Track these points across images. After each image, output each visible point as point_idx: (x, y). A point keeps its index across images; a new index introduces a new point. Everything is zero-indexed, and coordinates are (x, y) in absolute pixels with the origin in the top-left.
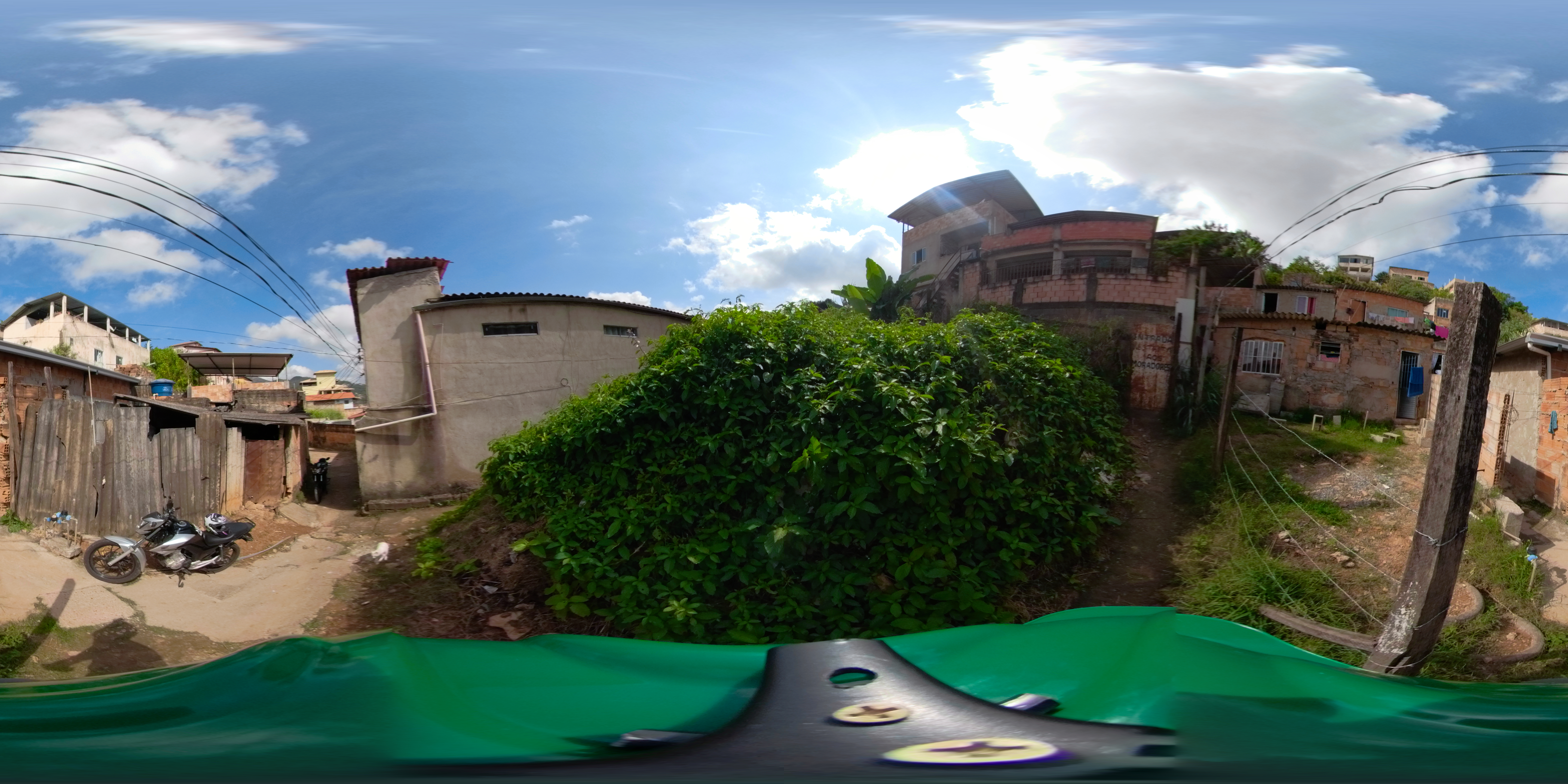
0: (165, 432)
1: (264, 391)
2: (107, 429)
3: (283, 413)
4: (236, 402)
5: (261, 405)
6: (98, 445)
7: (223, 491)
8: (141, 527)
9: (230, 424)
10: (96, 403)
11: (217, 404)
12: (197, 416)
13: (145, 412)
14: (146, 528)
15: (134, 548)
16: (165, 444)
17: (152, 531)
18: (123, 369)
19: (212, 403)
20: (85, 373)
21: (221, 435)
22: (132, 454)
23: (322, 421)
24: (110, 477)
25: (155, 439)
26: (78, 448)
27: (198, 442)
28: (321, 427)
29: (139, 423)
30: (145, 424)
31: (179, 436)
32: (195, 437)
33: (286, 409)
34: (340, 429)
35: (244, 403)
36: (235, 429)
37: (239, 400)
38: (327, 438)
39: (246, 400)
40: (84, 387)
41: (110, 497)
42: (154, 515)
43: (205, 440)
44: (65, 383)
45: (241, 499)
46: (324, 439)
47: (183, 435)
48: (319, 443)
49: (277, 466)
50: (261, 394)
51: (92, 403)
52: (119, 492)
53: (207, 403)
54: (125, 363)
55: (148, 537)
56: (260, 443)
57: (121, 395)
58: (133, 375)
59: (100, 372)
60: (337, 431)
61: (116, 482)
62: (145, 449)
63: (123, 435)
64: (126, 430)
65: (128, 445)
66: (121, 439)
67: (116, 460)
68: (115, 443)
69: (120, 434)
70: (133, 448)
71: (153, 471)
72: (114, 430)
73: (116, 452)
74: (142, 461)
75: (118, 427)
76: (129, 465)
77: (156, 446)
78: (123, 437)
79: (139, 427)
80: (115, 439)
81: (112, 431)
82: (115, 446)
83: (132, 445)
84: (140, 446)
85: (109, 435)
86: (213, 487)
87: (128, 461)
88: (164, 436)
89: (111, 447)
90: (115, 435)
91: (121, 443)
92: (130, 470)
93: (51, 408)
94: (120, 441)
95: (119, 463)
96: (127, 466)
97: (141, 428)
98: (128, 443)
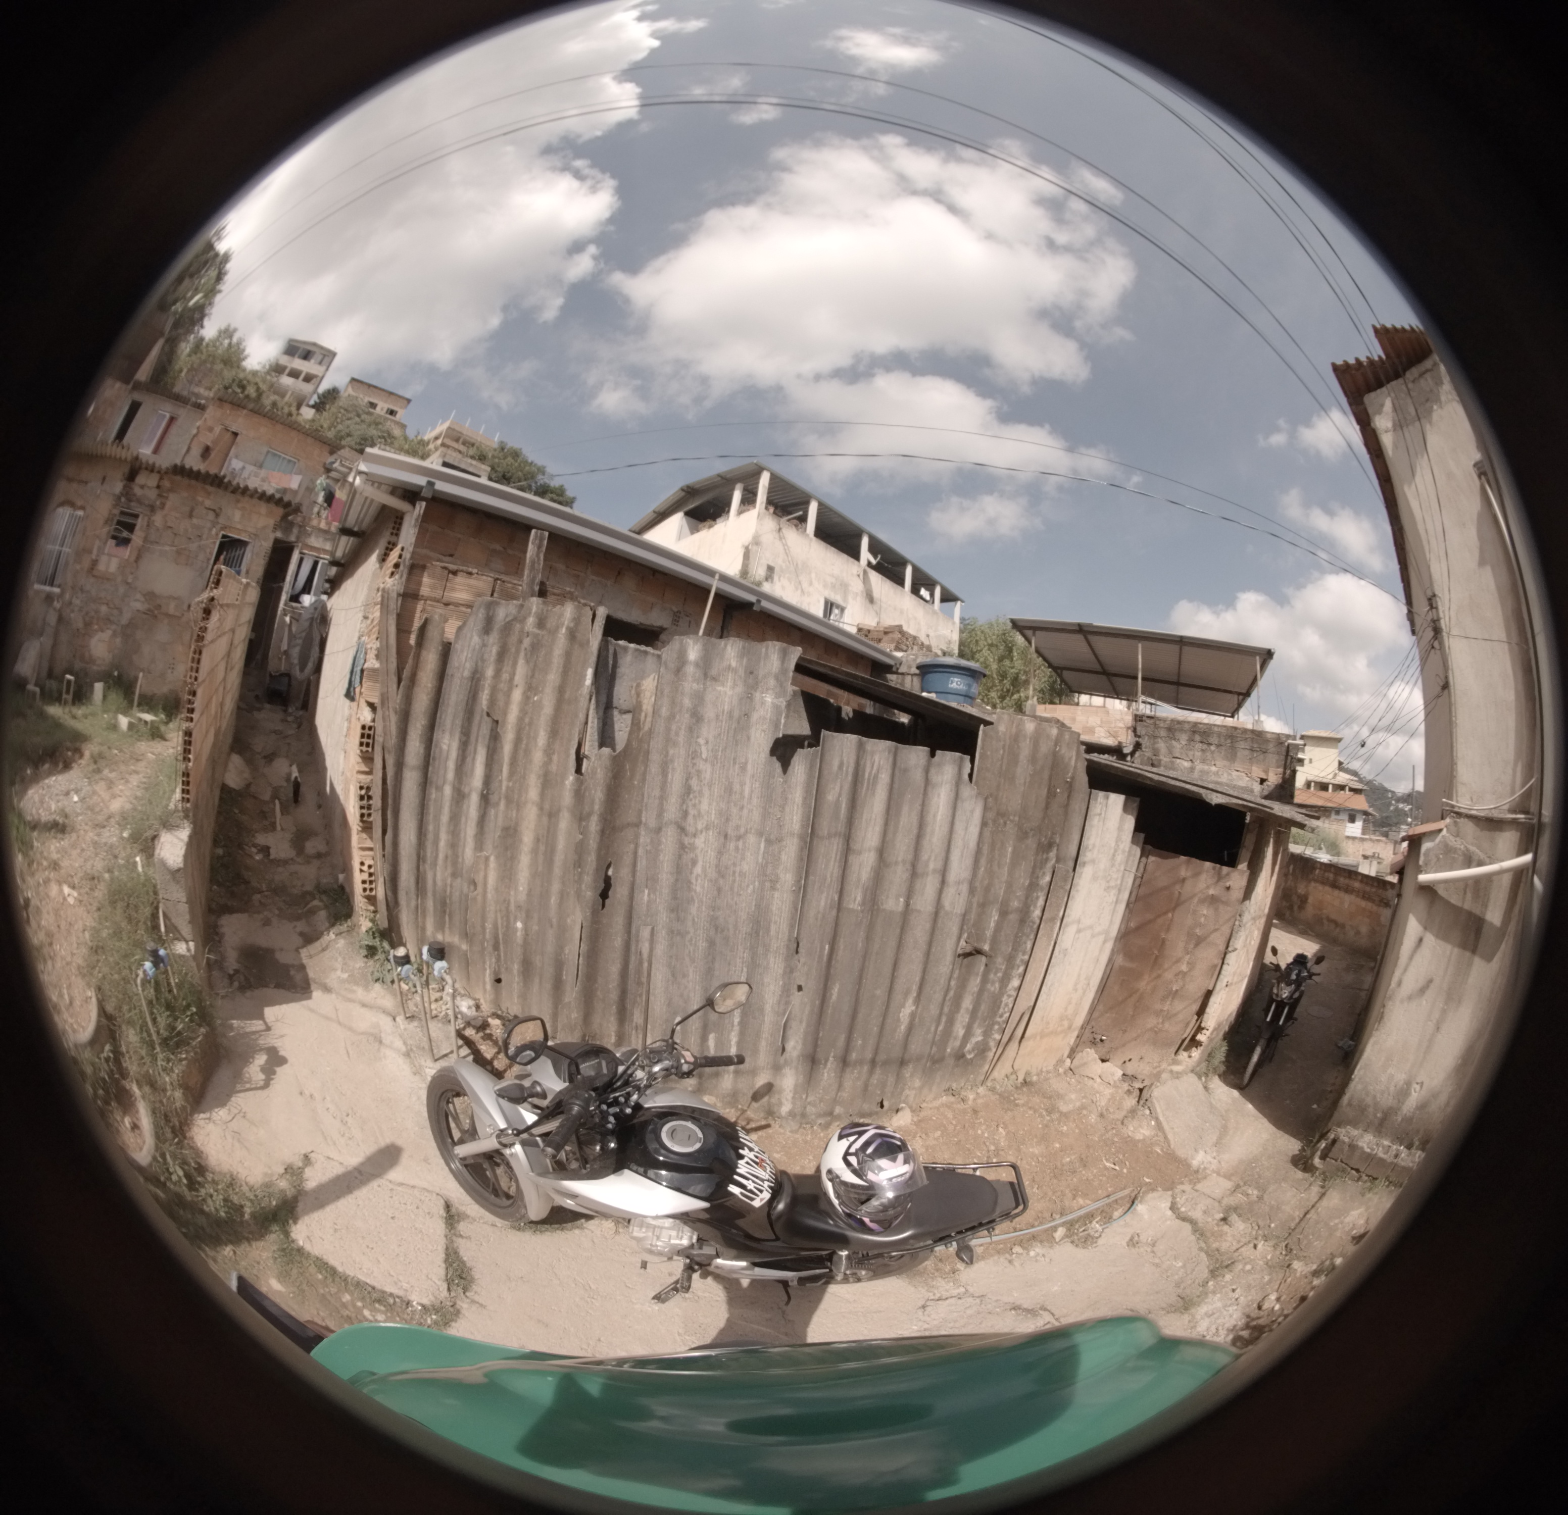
0: (840, 746)
7: (1024, 1003)
12: (986, 726)
13: (779, 661)
16: (833, 793)
21: (1066, 809)
25: (801, 761)
26: (538, 756)
29: (746, 698)
30: (770, 702)
36: (1116, 800)
41: (619, 942)
43: (1000, 813)
45: (1072, 1039)
56: (1183, 866)
61: (644, 896)
62: (755, 801)
63: (682, 732)
64: (697, 717)
65: (699, 772)
66: (675, 744)
67: (649, 818)
68: (655, 757)
69: (674, 727)
70: (710, 786)
71: (774, 882)
72: (655, 712)
73: (652, 790)
74: (739, 838)
75: (673, 703)
76: (693, 847)
77: (797, 795)
78: (681, 739)
79: (747, 715)
80: (656, 744)
81: (650, 710)
82: (654, 768)
83: (707, 775)
84: (742, 784)
85: (639, 729)
86: (994, 988)
87: (690, 829)
88: (836, 763)
89: (641, 768)
90: (660, 727)
91: (672, 761)
92: (694, 862)
93: (487, 628)
94: (671, 752)
95: (659, 830)
96: (682, 848)
97: (755, 717)
98: (702, 765)
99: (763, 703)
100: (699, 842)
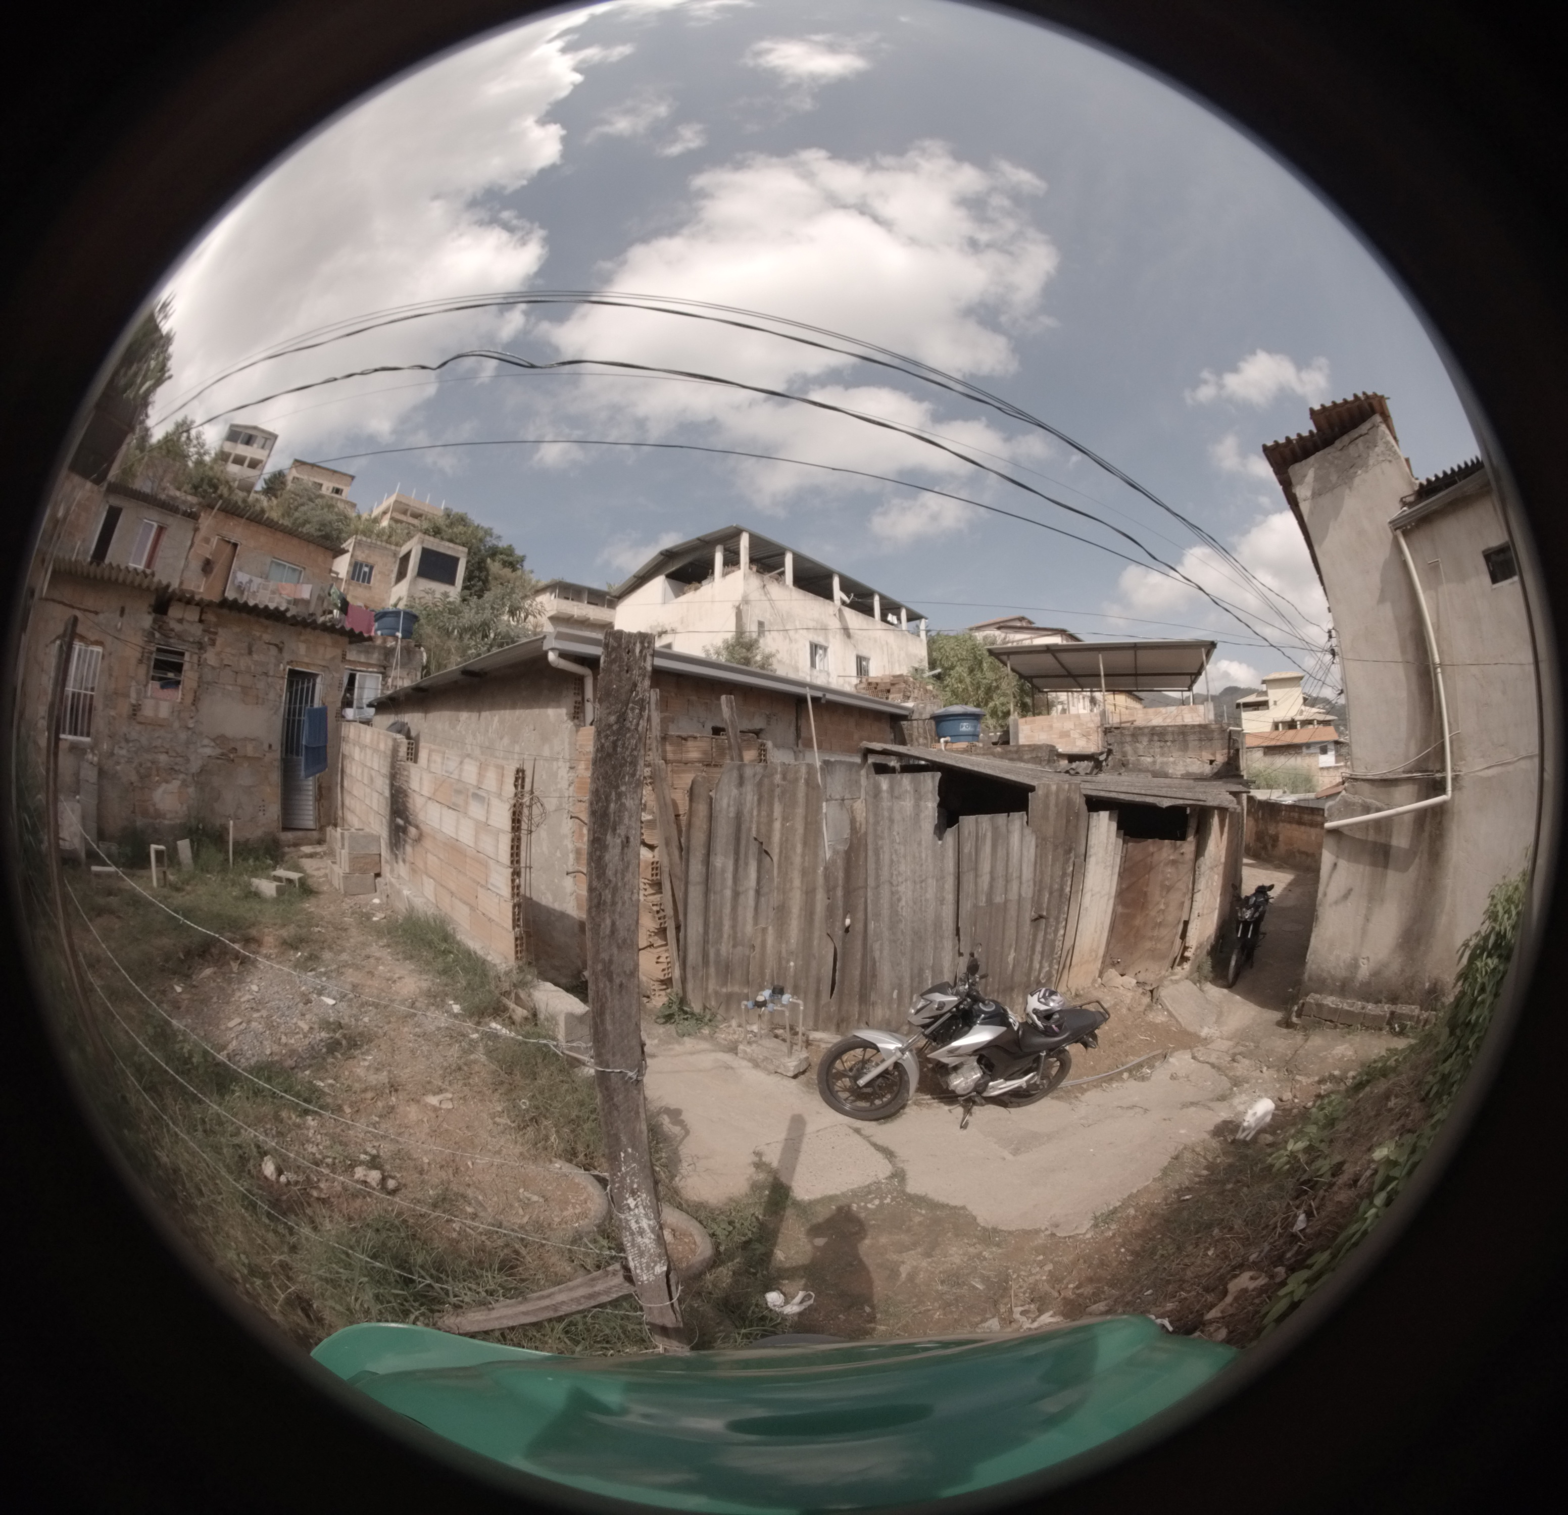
0: (968, 822)
1: (1164, 728)
2: (853, 821)
3: (1200, 778)
4: (1110, 752)
5: (1159, 759)
6: (835, 852)
7: (1068, 944)
8: (918, 1011)
9: (1095, 804)
10: (826, 763)
11: (1072, 758)
12: (1032, 789)
13: (930, 782)
14: (926, 1013)
15: (902, 1051)
16: (967, 848)
17: (936, 1018)
18: (873, 686)
19: (1061, 756)
20: (800, 700)
21: (1076, 827)
22: (902, 868)
23: (1275, 796)
24: (860, 915)
25: (950, 835)
26: (798, 860)
27: (1031, 841)
28: (1271, 809)
29: (917, 806)
30: (931, 806)
31: (995, 829)
32: (1027, 831)
33: (1207, 769)
34: (1306, 817)
35: (1124, 754)
36: (1104, 815)
37: (1115, 748)
38: (1281, 838)
39: (1128, 748)
40: (798, 729)
41: (859, 956)
42: (941, 988)
43: (1044, 839)
44: (758, 723)
45: (1100, 965)
46: (1275, 839)
47: (1003, 829)
48: (1265, 848)
49: (1175, 897)
50: (1158, 734)
51: (818, 764)
52: (877, 946)
53: (1053, 755)
54: (876, 671)
55: (928, 1031)
56: (1151, 845)
57: (877, 746)
58: (895, 698)
59: (829, 696)
60: (1300, 823)
61: (872, 925)
62: (930, 860)
63: (886, 832)
64: (891, 821)
65: (896, 851)
66: (882, 838)
67: (871, 882)
68: (870, 847)
69: (879, 829)
70: (905, 857)
71: (942, 901)
72: (867, 822)
73: (871, 865)
74: (922, 882)
75: (876, 815)
76: (897, 892)
77: (950, 854)
78: (886, 834)
79: (917, 815)
80: (870, 839)
81: (864, 822)
82: (870, 853)
83: (902, 851)
84: (920, 852)
85: (857, 833)
86: (1051, 937)
87: (895, 883)
88: (966, 833)
89: (862, 855)
90: (871, 830)
91: (882, 847)
92: (899, 900)
93: (741, 782)
94: (880, 843)
95: (877, 887)
96: (892, 893)
97: (922, 816)
98: (897, 847)
99: (927, 807)
100: (901, 888)
